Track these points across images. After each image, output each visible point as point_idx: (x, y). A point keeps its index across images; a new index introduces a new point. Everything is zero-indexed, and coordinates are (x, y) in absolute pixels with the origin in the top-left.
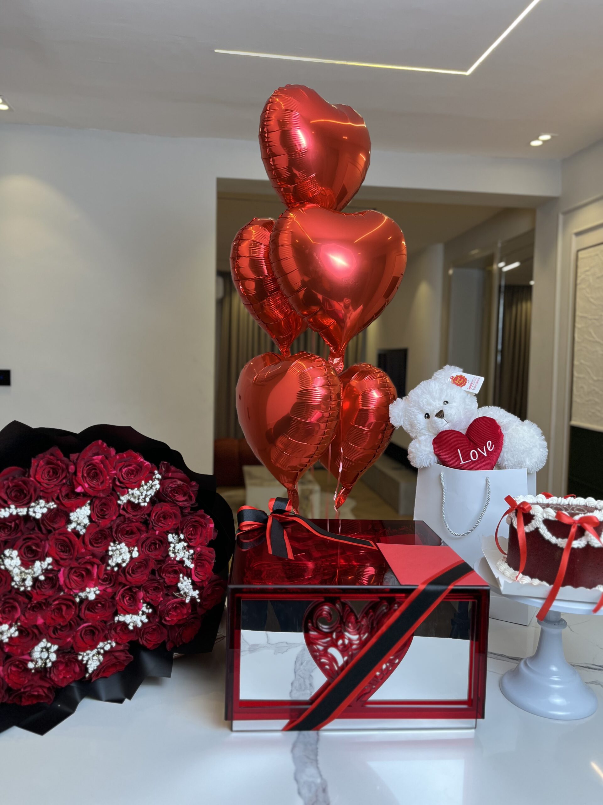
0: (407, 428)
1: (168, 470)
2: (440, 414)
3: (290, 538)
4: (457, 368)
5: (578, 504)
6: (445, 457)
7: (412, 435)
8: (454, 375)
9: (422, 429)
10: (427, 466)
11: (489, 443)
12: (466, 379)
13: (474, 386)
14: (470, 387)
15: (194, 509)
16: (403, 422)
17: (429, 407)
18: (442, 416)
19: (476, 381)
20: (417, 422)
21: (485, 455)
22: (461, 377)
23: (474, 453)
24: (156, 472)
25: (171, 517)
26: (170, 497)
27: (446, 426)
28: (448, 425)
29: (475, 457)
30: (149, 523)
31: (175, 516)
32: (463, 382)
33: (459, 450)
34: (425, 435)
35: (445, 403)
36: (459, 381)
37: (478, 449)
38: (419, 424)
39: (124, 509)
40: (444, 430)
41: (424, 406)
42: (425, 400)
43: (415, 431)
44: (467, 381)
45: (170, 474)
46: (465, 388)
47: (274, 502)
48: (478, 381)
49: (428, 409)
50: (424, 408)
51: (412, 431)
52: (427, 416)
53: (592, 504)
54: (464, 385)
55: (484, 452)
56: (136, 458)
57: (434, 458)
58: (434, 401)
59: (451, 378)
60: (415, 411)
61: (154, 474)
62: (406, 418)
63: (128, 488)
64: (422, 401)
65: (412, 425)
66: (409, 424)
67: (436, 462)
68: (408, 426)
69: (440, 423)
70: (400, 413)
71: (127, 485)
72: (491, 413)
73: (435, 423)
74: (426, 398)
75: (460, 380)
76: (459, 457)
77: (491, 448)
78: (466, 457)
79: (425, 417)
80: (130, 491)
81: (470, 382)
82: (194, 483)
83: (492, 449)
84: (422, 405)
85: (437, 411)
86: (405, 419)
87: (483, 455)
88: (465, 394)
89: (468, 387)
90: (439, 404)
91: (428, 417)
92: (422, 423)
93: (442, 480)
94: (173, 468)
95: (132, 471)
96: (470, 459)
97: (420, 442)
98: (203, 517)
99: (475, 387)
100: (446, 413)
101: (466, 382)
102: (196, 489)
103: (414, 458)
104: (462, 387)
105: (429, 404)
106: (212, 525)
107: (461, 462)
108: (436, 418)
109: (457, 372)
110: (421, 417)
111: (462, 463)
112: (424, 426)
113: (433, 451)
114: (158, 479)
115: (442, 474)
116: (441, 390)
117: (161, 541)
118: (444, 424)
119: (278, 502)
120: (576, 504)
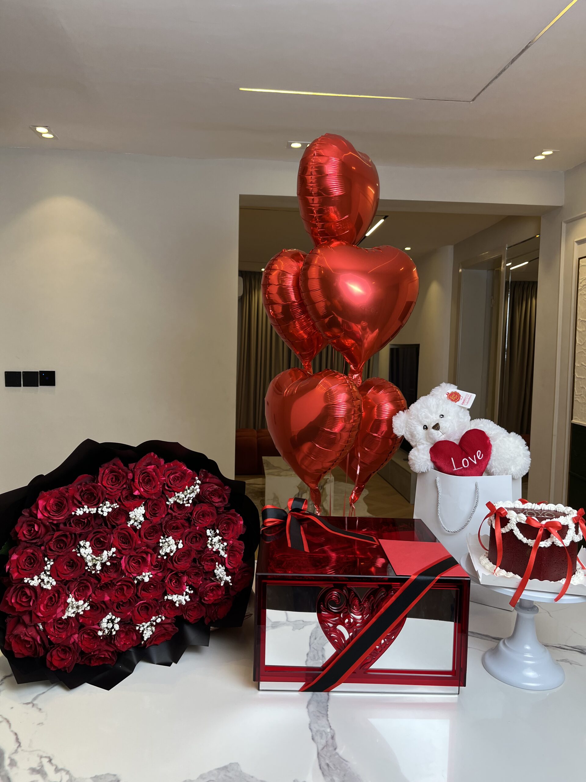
0: (408, 437)
1: (206, 476)
2: (436, 427)
3: (306, 533)
4: (452, 385)
5: (549, 509)
6: (441, 464)
7: (412, 444)
8: (450, 391)
9: (421, 439)
10: (425, 472)
11: (479, 453)
12: (460, 396)
13: (467, 401)
14: (463, 403)
15: (227, 509)
16: (404, 433)
17: (427, 420)
18: (438, 428)
19: (469, 398)
20: (417, 433)
21: (475, 463)
22: (456, 393)
23: (465, 461)
24: (197, 478)
25: (208, 515)
26: (208, 499)
27: (441, 437)
28: (443, 436)
29: (466, 464)
30: (192, 520)
31: (212, 514)
32: (458, 398)
33: (452, 458)
34: (423, 444)
35: (442, 416)
36: (454, 397)
37: (469, 457)
38: (418, 434)
39: (171, 508)
40: (440, 440)
41: (422, 419)
42: (424, 413)
43: (415, 440)
44: (461, 397)
45: (208, 480)
46: (459, 403)
47: (292, 502)
49: (427, 421)
50: (423, 421)
51: (412, 441)
52: (425, 427)
53: (561, 510)
54: (458, 401)
55: (474, 461)
56: (180, 467)
57: (430, 465)
58: (432, 415)
59: (447, 394)
60: (415, 423)
61: (195, 480)
62: (407, 429)
63: (174, 492)
64: (421, 415)
65: (412, 435)
66: (410, 434)
67: (433, 468)
68: (409, 436)
69: (436, 434)
70: (402, 425)
71: (174, 489)
72: (482, 425)
73: (432, 434)
74: (424, 412)
75: (455, 396)
76: (453, 464)
77: (480, 457)
78: (459, 464)
79: (424, 428)
80: (177, 495)
81: (463, 398)
82: (227, 488)
83: (482, 458)
84: (421, 418)
85: (433, 424)
86: (406, 430)
87: (473, 463)
88: (459, 409)
89: (462, 403)
90: (436, 418)
91: (426, 429)
92: (421, 434)
93: (438, 484)
94: (210, 475)
95: (178, 477)
96: (462, 466)
97: (418, 450)
98: (235, 515)
99: (468, 403)
100: (441, 425)
101: (460, 398)
102: (229, 492)
103: (414, 464)
104: (456, 402)
105: (427, 417)
106: (242, 522)
107: (454, 469)
108: (433, 430)
109: (452, 388)
110: (420, 428)
112: (422, 437)
113: (429, 458)
114: (198, 484)
115: (438, 479)
116: (438, 405)
117: (200, 535)
118: (439, 435)
119: (295, 502)
120: (547, 509)
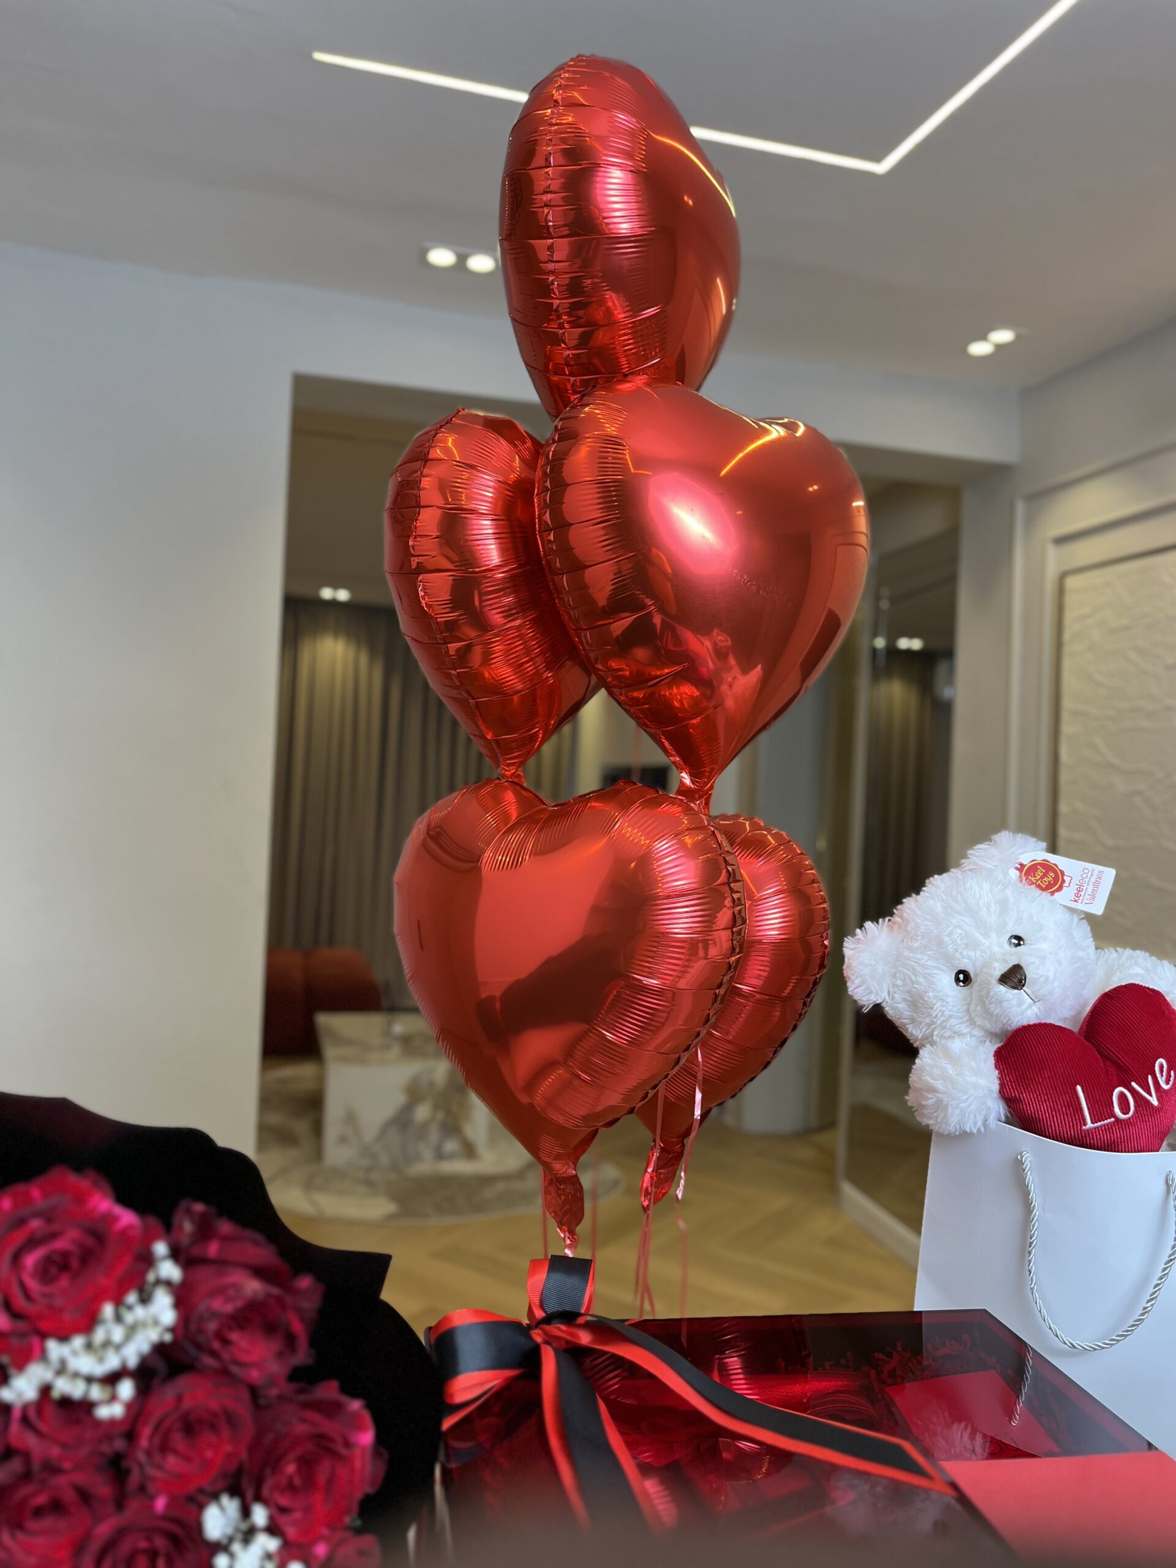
0: (897, 1010)
1: (205, 1231)
2: (1014, 977)
4: (1032, 841)
6: (1034, 1105)
7: (914, 1032)
8: (1026, 859)
9: (950, 1017)
10: (975, 1131)
11: (1161, 1067)
12: (1062, 873)
13: (1089, 891)
14: (1077, 895)
15: (301, 1376)
16: (885, 994)
17: (972, 954)
18: (1020, 981)
19: (1093, 880)
20: (936, 997)
21: (1154, 1101)
22: (1047, 867)
23: (1122, 1096)
24: (161, 1248)
26: (214, 1354)
27: (1029, 1012)
28: (1035, 1009)
29: (1125, 1108)
31: (231, 1419)
32: (1056, 879)
33: (1079, 1088)
34: (959, 1034)
35: (1015, 941)
36: (1042, 878)
37: (1133, 1084)
38: (942, 1000)
40: (1025, 1023)
41: (956, 950)
42: (959, 931)
43: (927, 1020)
44: (1065, 878)
45: (213, 1249)
46: (1064, 897)
47: (546, 1275)
48: (1100, 878)
49: (969, 957)
50: (958, 955)
51: (913, 1020)
52: (964, 978)
54: (1060, 889)
55: (1150, 1095)
56: (81, 1198)
57: (997, 1108)
58: (986, 935)
59: (1017, 869)
60: (930, 963)
61: (148, 1260)
62: (899, 982)
63: (44, 1336)
64: (949, 935)
65: (917, 1002)
66: (905, 1000)
68: (902, 1006)
69: (1014, 1002)
71: (43, 1326)
73: (1000, 1002)
74: (960, 927)
75: (1045, 875)
76: (1081, 1109)
77: (1167, 1082)
78: (1102, 1109)
79: (957, 980)
80: (54, 1348)
81: (1075, 881)
82: (305, 1282)
83: (1171, 1083)
84: (950, 948)
85: (1000, 969)
86: (894, 986)
87: (1148, 1102)
88: (1066, 916)
89: (1073, 897)
90: (1000, 946)
91: (963, 982)
92: (950, 999)
93: (1030, 1178)
94: (225, 1227)
95: (65, 1255)
96: (1113, 1115)
97: (948, 1054)
98: (332, 1409)
99: (1093, 897)
100: (1030, 972)
101: (1063, 881)
102: (311, 1304)
104: (1052, 893)
105: (972, 944)
106: (367, 1437)
107: (1085, 1124)
108: (1002, 989)
109: (1034, 851)
110: (946, 980)
111: (1090, 1125)
112: (956, 1009)
113: (995, 1086)
114: (168, 1283)
115: (1028, 1159)
116: (1003, 905)
117: (174, 1539)
118: (1024, 1006)
119: (559, 1278)
